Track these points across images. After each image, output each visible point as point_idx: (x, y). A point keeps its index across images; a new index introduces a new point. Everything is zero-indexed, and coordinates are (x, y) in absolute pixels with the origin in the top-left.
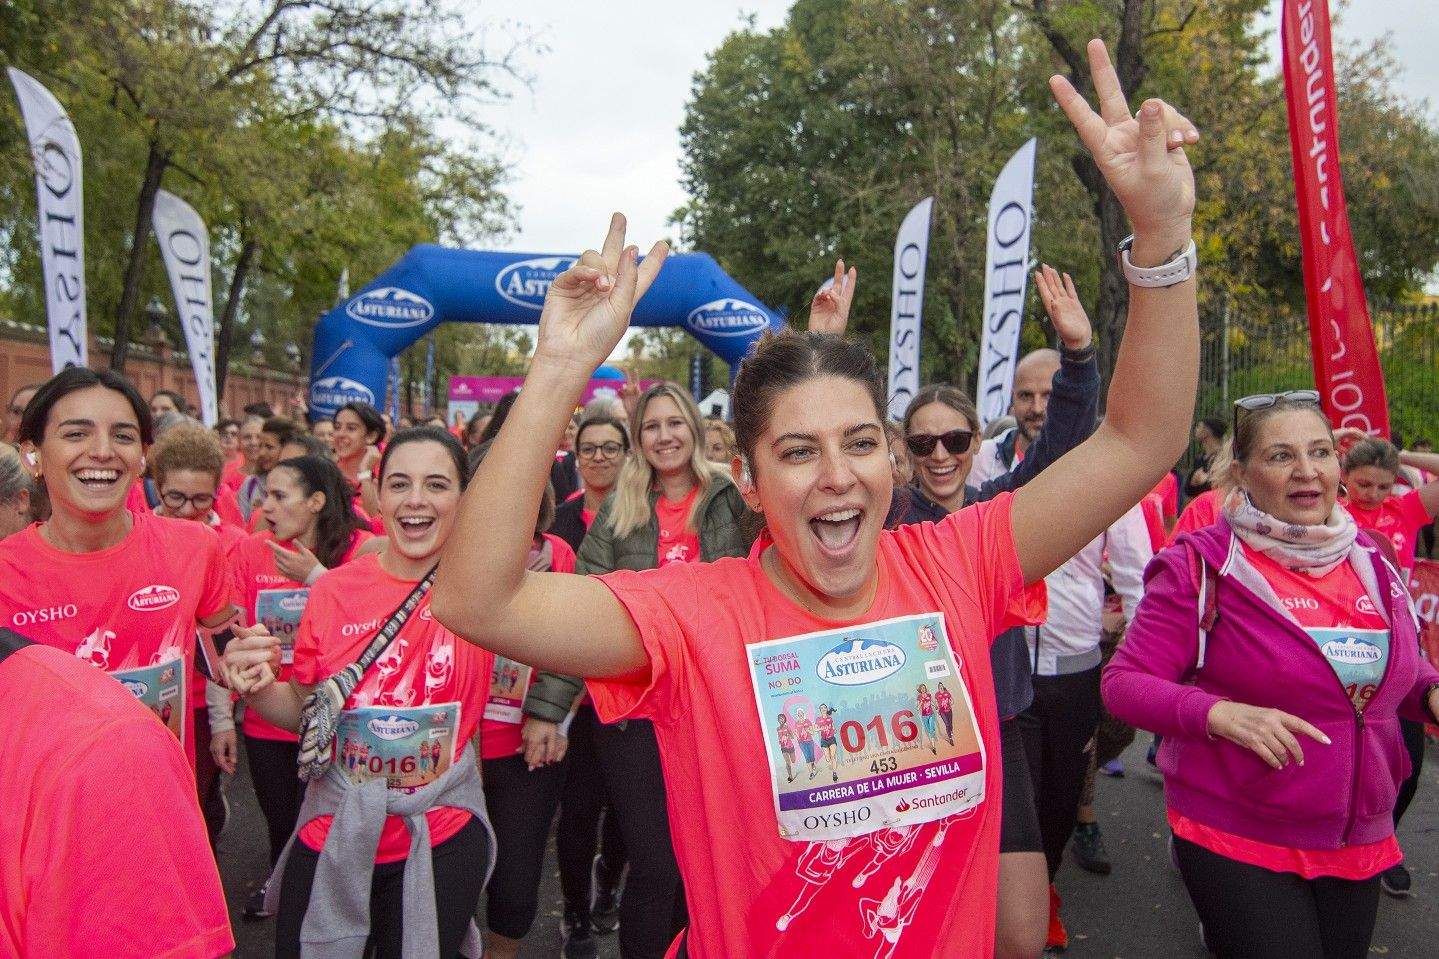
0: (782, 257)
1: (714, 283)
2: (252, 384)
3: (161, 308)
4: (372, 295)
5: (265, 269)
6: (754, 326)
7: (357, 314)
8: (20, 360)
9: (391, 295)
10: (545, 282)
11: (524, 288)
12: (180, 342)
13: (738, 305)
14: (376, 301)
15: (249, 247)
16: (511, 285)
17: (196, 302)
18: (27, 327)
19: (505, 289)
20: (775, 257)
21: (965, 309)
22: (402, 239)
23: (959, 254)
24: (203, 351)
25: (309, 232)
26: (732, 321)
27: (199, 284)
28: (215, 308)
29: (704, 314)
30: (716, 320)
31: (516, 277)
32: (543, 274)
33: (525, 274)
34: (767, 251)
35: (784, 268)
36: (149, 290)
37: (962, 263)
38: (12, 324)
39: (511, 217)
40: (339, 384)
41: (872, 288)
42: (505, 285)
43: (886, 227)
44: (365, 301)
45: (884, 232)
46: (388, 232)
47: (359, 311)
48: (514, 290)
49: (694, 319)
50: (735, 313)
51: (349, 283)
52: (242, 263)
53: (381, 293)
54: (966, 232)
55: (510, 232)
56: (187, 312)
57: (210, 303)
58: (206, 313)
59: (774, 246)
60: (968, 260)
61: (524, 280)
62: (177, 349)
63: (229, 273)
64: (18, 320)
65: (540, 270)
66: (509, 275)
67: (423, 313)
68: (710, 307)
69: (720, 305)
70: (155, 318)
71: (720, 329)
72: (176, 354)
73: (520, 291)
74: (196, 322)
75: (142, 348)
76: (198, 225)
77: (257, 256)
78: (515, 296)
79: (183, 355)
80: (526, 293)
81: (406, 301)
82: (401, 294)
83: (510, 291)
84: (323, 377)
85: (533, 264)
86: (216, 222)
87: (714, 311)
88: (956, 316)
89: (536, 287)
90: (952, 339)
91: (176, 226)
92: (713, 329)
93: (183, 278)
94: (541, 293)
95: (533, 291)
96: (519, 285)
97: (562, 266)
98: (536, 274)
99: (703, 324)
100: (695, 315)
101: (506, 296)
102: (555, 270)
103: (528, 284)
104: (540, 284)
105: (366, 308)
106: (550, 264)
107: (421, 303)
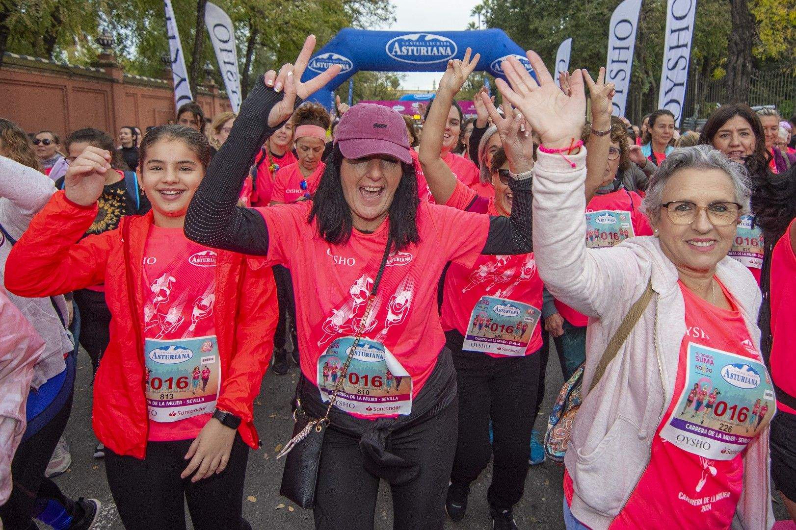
0: (540, 30)
1: (505, 46)
3: (211, 67)
4: (320, 57)
5: (263, 44)
7: (313, 68)
8: (143, 96)
9: (330, 57)
10: (412, 48)
11: (401, 51)
12: (222, 85)
13: (518, 58)
14: (323, 60)
15: (254, 32)
16: (394, 50)
17: (229, 63)
18: (145, 78)
19: (391, 52)
20: (536, 29)
21: (644, 57)
22: (334, 26)
24: (235, 89)
25: (286, 23)
27: (230, 53)
28: (240, 66)
29: (500, 63)
31: (397, 45)
32: (411, 43)
33: (401, 43)
34: (531, 27)
35: (541, 36)
36: (205, 58)
38: (138, 77)
39: (391, 13)
41: (591, 47)
42: (391, 50)
43: (599, 11)
44: (317, 61)
45: (598, 14)
46: (326, 22)
47: (314, 65)
48: (396, 52)
49: (494, 66)
52: (251, 41)
53: (325, 56)
54: (647, 12)
55: (391, 20)
56: (224, 68)
57: (237, 64)
58: (235, 69)
59: (536, 23)
60: (648, 28)
61: (400, 47)
62: (221, 89)
63: (244, 48)
64: (140, 75)
65: (409, 40)
66: (394, 43)
67: (347, 66)
70: (208, 72)
72: (220, 92)
73: (399, 53)
74: (229, 74)
75: (203, 88)
76: (228, 21)
77: (258, 38)
78: (396, 56)
79: (224, 92)
80: (402, 53)
81: (339, 59)
82: (336, 56)
83: (393, 53)
85: (406, 37)
86: (237, 19)
88: (639, 62)
89: (408, 50)
90: (637, 74)
91: (217, 22)
93: (222, 50)
94: (410, 53)
95: (406, 53)
96: (398, 50)
97: (422, 38)
98: (407, 43)
99: (499, 69)
100: (495, 64)
101: (391, 56)
102: (418, 40)
103: (403, 49)
104: (410, 48)
105: (318, 64)
106: (415, 37)
107: (346, 61)
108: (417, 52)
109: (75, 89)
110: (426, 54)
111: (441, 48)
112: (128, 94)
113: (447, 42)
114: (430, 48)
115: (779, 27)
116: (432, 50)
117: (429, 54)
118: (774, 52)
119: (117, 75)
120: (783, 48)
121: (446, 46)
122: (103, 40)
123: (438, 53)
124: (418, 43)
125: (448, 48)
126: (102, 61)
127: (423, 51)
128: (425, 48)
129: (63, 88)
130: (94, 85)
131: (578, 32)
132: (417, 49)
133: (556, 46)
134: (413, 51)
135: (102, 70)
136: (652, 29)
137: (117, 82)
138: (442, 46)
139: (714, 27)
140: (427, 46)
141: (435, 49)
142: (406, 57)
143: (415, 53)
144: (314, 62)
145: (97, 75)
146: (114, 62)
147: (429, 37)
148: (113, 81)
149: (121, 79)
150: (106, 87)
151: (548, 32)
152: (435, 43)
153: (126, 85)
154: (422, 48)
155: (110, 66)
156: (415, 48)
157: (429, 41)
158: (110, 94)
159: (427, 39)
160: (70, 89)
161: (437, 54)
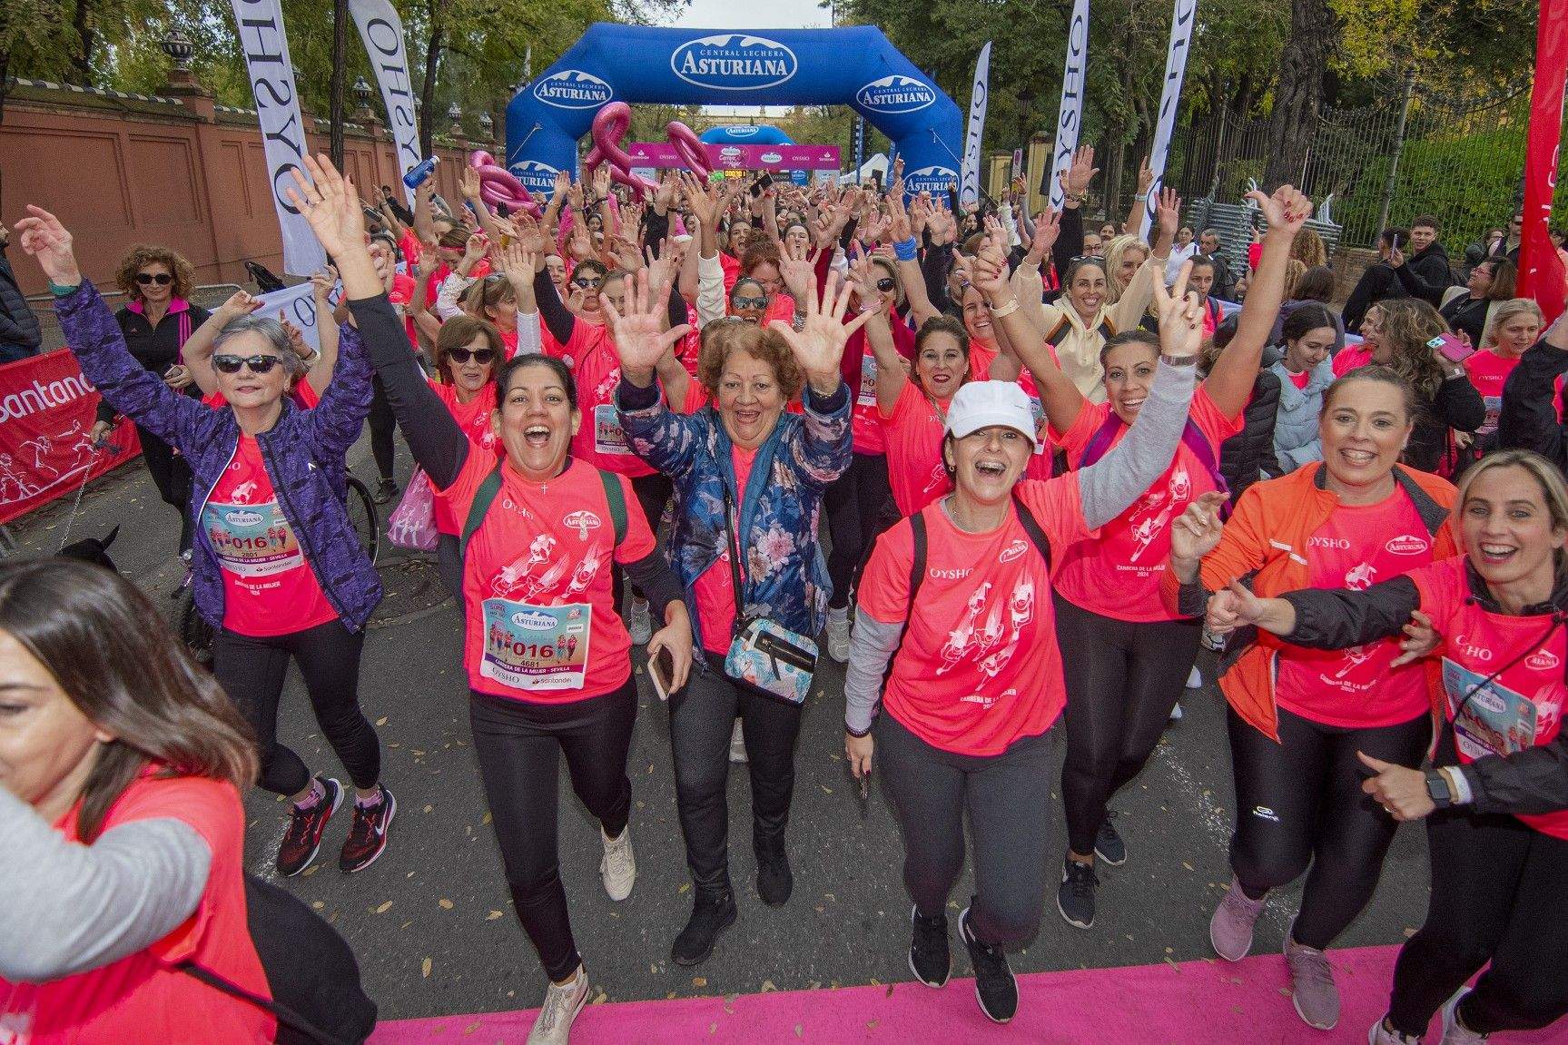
1: (882, 58)
2: (454, 156)
3: (367, 87)
4: (555, 77)
5: (454, 49)
6: (921, 103)
7: (542, 97)
8: (252, 145)
9: (573, 76)
10: (718, 61)
11: (698, 67)
13: (905, 81)
14: (559, 83)
15: (438, 30)
16: (686, 64)
17: (398, 92)
18: (254, 113)
19: (680, 71)
21: (1133, 77)
22: (577, 15)
23: (1134, 19)
26: (899, 99)
27: (398, 74)
28: (416, 97)
29: (873, 91)
30: (883, 97)
31: (690, 55)
32: (716, 53)
33: (698, 52)
36: (355, 68)
37: (1136, 30)
40: (532, 166)
41: (1038, 57)
42: (679, 64)
44: (550, 84)
46: (563, 7)
47: (545, 93)
48: (689, 69)
49: (862, 96)
50: (902, 90)
51: (531, 62)
52: (434, 43)
53: (564, 75)
58: (408, 103)
60: (1142, 26)
61: (697, 59)
62: (384, 127)
65: (713, 47)
66: (684, 52)
67: (603, 93)
68: (877, 84)
69: (887, 81)
71: (887, 107)
72: (386, 131)
73: (694, 71)
76: (392, 13)
78: (690, 76)
80: (700, 72)
81: (587, 82)
82: (582, 76)
83: (684, 71)
84: (518, 160)
85: (706, 41)
87: (882, 87)
88: (1124, 86)
89: (709, 65)
90: (1117, 109)
91: (371, 15)
92: (880, 106)
93: (385, 68)
94: (714, 72)
95: (706, 71)
96: (692, 64)
97: (734, 43)
98: (709, 52)
99: (871, 102)
100: (864, 92)
101: (681, 76)
102: (729, 46)
103: (701, 63)
104: (713, 62)
105: (551, 90)
106: (722, 41)
107: (601, 85)
108: (726, 71)
109: (134, 138)
110: (741, 73)
111: (768, 63)
112: (226, 144)
113: (779, 50)
114: (748, 62)
115: (1381, 24)
116: (753, 65)
117: (748, 73)
118: (1366, 68)
119: (205, 109)
120: (1384, 64)
121: (778, 59)
122: (174, 46)
123: (764, 71)
124: (727, 53)
125: (782, 62)
126: (177, 85)
127: (737, 66)
128: (741, 62)
129: (112, 137)
130: (163, 129)
131: (1018, 28)
132: (726, 64)
133: (975, 54)
134: (718, 67)
135: (178, 101)
136: (1149, 27)
137: (206, 123)
138: (771, 59)
139: (1264, 21)
140: (743, 59)
141: (758, 63)
142: (707, 78)
143: (723, 72)
144: (545, 86)
145: (170, 112)
146: (196, 85)
147: (749, 41)
148: (199, 121)
149: (211, 117)
150: (186, 132)
151: (963, 26)
152: (758, 52)
153: (220, 127)
154: (735, 62)
155: (191, 93)
156: (723, 62)
157: (748, 49)
158: (194, 146)
159: (744, 44)
160: (125, 139)
161: (761, 73)
